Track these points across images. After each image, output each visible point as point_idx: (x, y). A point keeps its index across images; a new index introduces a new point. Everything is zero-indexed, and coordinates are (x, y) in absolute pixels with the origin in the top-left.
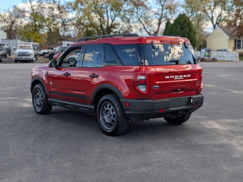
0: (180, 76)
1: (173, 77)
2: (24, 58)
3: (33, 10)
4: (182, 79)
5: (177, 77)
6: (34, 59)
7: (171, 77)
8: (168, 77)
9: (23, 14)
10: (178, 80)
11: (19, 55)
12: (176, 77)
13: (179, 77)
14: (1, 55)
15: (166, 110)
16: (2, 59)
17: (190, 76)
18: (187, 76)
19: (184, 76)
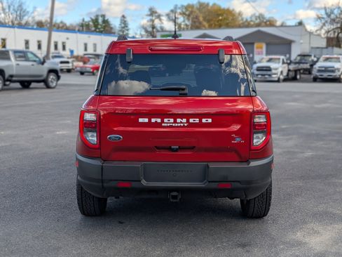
1: (159, 120)
4: (184, 127)
7: (153, 120)
8: (146, 120)
10: (171, 127)
11: (319, 71)
12: (166, 120)
13: (175, 122)
14: (296, 71)
15: (134, 185)
16: (298, 77)
17: (210, 120)
18: (201, 121)
19: (191, 120)
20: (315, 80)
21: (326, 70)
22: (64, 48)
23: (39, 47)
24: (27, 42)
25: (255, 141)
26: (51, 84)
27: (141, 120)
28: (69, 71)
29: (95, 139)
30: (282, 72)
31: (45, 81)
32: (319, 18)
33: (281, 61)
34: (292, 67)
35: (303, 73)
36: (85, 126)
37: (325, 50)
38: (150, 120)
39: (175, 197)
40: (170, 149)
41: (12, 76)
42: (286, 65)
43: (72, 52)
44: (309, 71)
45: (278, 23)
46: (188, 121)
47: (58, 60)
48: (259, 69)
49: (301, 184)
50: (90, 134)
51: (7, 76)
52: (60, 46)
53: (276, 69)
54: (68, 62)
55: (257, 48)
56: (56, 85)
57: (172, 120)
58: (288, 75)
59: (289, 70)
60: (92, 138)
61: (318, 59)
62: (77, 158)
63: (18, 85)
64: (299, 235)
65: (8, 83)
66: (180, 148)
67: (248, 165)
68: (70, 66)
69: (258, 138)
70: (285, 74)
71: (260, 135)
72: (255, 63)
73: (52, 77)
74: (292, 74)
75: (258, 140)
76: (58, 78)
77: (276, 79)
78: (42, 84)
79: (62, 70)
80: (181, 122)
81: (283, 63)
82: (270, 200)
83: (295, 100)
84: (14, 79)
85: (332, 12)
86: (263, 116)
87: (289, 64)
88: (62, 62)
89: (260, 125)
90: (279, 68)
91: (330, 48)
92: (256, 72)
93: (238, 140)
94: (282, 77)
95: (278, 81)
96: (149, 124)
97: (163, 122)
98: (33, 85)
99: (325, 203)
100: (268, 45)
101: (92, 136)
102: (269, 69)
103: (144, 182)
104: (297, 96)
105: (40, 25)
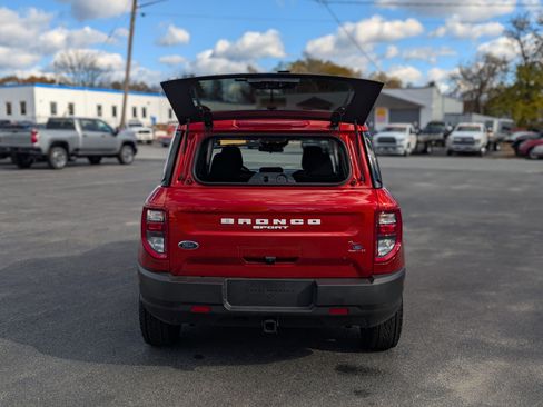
0: (276, 221)
1: (249, 221)
2: (463, 147)
3: (526, 58)
4: (283, 230)
5: (261, 223)
6: (483, 150)
7: (241, 221)
8: (231, 221)
9: (504, 67)
10: (265, 230)
11: (455, 143)
12: (258, 221)
13: (271, 223)
14: (427, 143)
15: (215, 309)
16: (429, 150)
17: (318, 222)
18: (306, 221)
19: (293, 222)
20: (450, 153)
21: (464, 141)
22: (144, 115)
23: (114, 113)
24: (99, 108)
25: (380, 249)
26: (125, 160)
27: (224, 221)
28: (149, 142)
29: (162, 246)
30: (409, 145)
31: (118, 156)
32: (453, 78)
33: (408, 130)
34: (421, 138)
35: (436, 145)
36: (147, 228)
37: (461, 118)
38: (236, 221)
39: (270, 326)
40: (263, 260)
41: (77, 150)
42: (414, 136)
43: (154, 119)
44: (442, 143)
45: (404, 85)
46: (288, 223)
47: (136, 129)
48: (381, 140)
49: (440, 299)
50: (155, 239)
51: (71, 149)
52: (139, 113)
53: (402, 140)
54: (147, 132)
55: (379, 113)
56: (133, 160)
57: (266, 221)
58: (417, 147)
59: (418, 142)
60: (158, 244)
61: (454, 127)
62: (139, 273)
63: (86, 160)
64: (441, 378)
65: (73, 158)
66: (278, 260)
67: (372, 282)
68: (151, 136)
69: (385, 245)
70: (413, 146)
71: (387, 242)
72: (376, 132)
73: (127, 151)
74: (421, 146)
75: (385, 248)
76: (135, 151)
77: (402, 152)
78: (115, 160)
79: (140, 142)
80: (279, 224)
81: (411, 132)
82: (401, 324)
83: (426, 180)
84: (80, 153)
85: (469, 71)
86: (392, 215)
87: (418, 134)
88: (140, 132)
89: (387, 227)
90: (406, 139)
91: (468, 114)
92: (376, 144)
93: (357, 248)
94: (409, 151)
95: (405, 155)
96: (236, 227)
97: (254, 223)
98: (104, 160)
99: (474, 328)
100: (391, 111)
101: (159, 242)
102: (393, 140)
103: (228, 306)
104: (429, 174)
105: (116, 87)
